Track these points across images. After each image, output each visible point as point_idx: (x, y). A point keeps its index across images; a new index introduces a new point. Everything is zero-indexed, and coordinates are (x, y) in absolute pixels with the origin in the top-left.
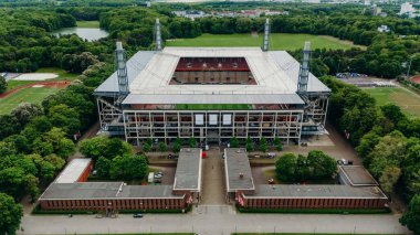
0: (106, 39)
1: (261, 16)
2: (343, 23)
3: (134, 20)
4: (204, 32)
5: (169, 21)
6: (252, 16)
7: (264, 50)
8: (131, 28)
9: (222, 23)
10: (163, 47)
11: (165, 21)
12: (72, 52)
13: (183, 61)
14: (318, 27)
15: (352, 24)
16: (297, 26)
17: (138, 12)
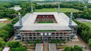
0: (20, 10)
1: (57, 4)
2: (76, 5)
3: (27, 5)
4: (44, 8)
5: (36, 5)
6: (55, 4)
7: (58, 13)
8: (26, 7)
9: (48, 6)
10: (33, 12)
11: (35, 5)
12: (11, 14)
13: (38, 16)
14: (70, 6)
15: (78, 5)
16: (65, 6)
17: (29, 3)
